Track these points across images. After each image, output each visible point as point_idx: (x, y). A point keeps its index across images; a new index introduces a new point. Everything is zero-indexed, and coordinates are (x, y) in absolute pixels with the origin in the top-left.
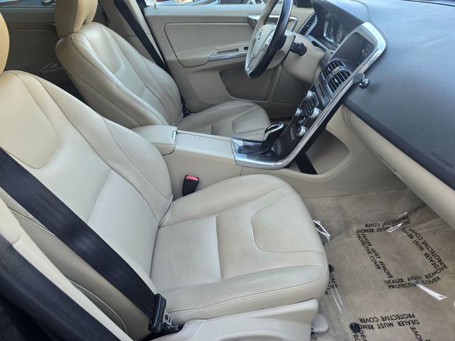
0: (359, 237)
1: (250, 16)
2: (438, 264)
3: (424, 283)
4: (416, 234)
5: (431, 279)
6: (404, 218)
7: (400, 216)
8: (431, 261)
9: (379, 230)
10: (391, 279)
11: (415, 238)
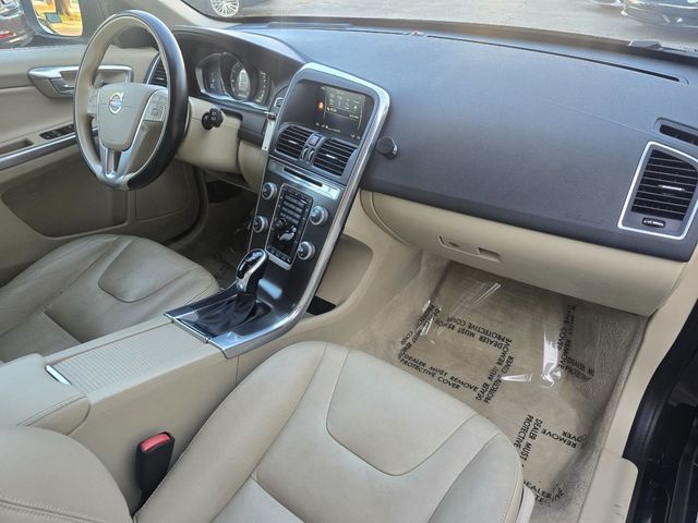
0: (406, 362)
1: (32, 72)
2: (500, 342)
3: (505, 372)
4: (455, 321)
5: (505, 363)
6: (429, 309)
7: (424, 310)
8: (492, 342)
9: (415, 339)
10: (479, 390)
11: (457, 327)
